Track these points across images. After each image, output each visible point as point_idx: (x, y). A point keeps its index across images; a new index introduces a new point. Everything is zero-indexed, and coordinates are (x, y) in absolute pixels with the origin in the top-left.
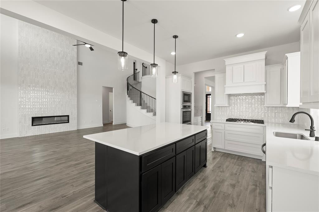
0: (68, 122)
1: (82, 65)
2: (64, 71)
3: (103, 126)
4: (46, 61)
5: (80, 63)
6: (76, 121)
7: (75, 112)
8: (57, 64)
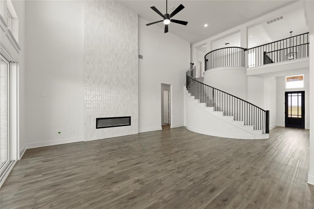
0: (130, 125)
1: (142, 59)
2: (126, 65)
3: (162, 129)
4: (110, 53)
5: (140, 57)
6: (137, 123)
7: (136, 113)
8: (119, 57)
